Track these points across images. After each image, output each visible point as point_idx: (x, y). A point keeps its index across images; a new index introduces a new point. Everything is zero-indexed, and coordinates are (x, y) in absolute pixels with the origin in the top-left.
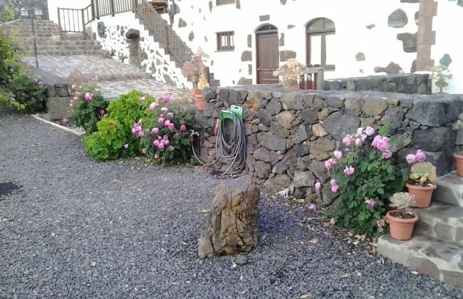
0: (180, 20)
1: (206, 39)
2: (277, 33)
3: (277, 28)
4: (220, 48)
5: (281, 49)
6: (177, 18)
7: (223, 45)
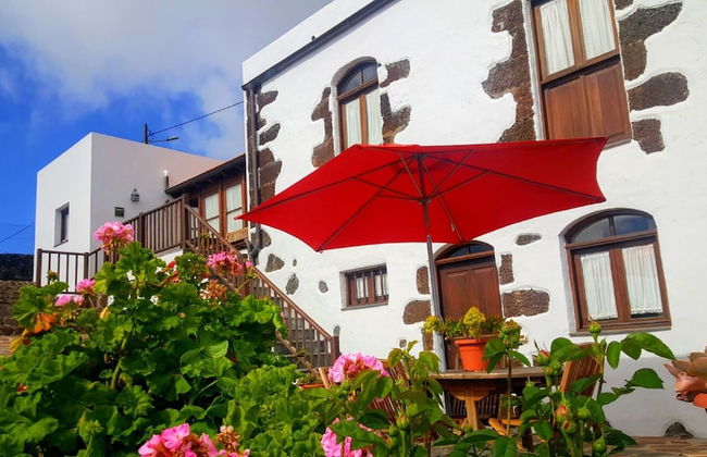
0: (271, 257)
1: (323, 287)
2: (492, 257)
3: (491, 248)
4: (352, 301)
5: (504, 289)
6: (263, 256)
7: (361, 294)
